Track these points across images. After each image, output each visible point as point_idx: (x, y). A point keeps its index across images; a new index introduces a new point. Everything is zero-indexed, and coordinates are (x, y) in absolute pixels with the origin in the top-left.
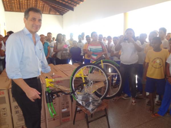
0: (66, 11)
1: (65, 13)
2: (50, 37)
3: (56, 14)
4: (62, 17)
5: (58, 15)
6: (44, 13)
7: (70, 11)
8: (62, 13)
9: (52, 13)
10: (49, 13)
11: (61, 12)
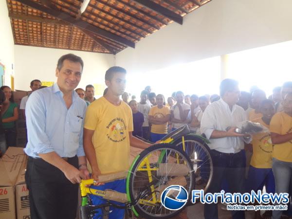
0: (122, 47)
1: (119, 51)
2: (92, 93)
3: (104, 53)
4: (115, 58)
5: (107, 53)
6: (82, 49)
7: (129, 48)
8: (114, 50)
9: (96, 51)
10: (92, 51)
11: (113, 48)
